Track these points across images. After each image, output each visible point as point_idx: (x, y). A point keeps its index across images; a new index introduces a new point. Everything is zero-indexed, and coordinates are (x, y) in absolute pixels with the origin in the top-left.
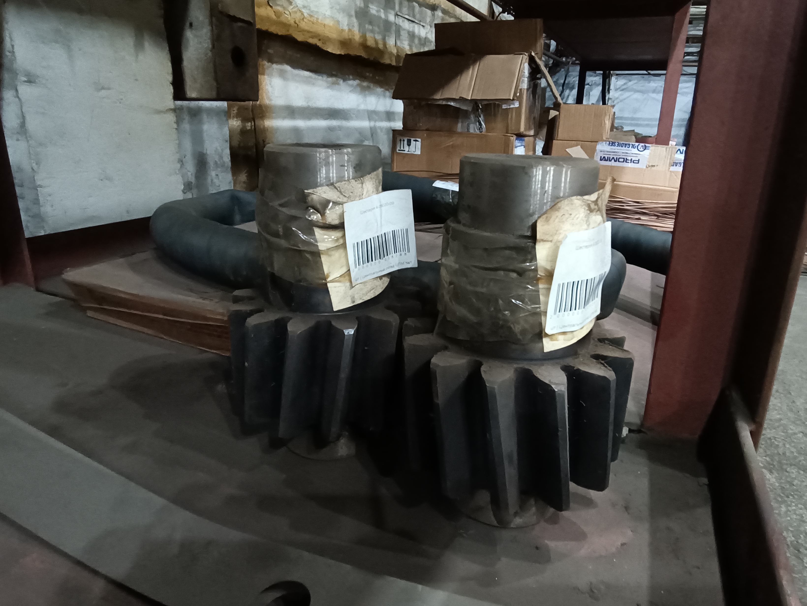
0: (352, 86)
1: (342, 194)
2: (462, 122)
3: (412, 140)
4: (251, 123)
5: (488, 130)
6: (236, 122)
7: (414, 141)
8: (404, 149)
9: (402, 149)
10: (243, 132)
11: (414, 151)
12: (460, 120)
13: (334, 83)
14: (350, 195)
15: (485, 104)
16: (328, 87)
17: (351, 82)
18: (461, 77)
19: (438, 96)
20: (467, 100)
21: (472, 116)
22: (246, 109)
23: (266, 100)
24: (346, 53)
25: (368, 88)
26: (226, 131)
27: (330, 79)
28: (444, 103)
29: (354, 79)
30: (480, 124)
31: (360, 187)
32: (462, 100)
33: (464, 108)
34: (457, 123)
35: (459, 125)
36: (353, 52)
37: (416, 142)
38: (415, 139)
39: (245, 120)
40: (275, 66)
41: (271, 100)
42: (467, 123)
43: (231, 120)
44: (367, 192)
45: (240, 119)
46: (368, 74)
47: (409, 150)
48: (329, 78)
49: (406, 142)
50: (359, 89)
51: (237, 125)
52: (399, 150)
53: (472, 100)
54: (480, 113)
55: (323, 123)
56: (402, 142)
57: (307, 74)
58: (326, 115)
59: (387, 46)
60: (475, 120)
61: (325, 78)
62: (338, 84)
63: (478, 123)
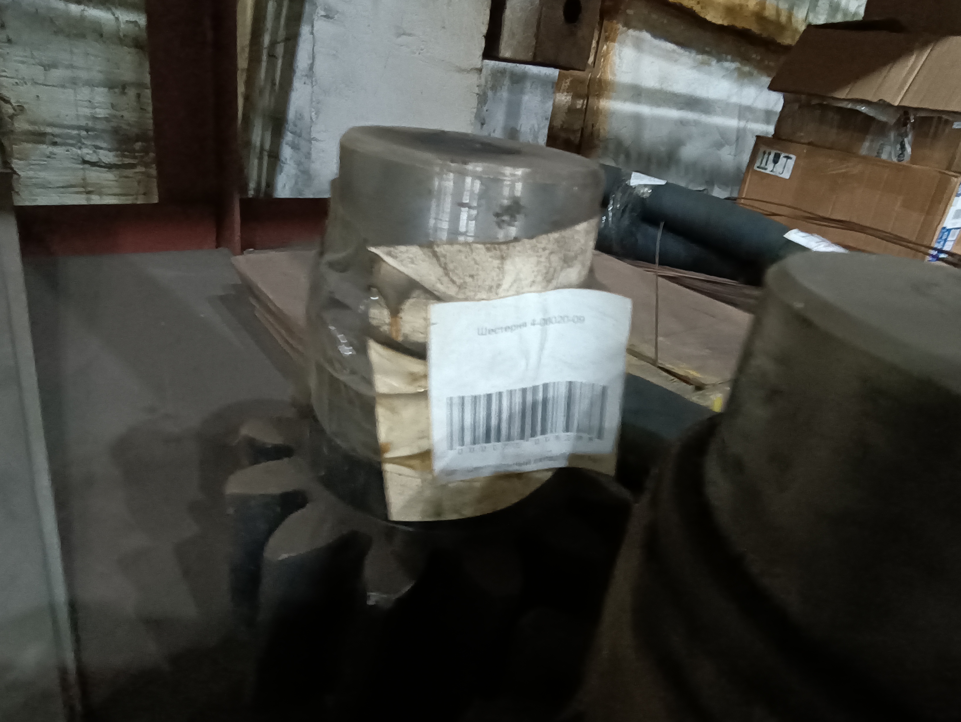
0: (727, 69)
1: (447, 274)
2: (872, 141)
3: (782, 157)
4: (584, 101)
5: (914, 159)
6: (565, 97)
7: (785, 157)
8: (766, 167)
9: (763, 165)
10: (571, 110)
11: (781, 173)
12: (869, 137)
13: (703, 63)
14: (465, 283)
15: (922, 117)
16: (694, 67)
17: (727, 64)
18: (890, 69)
19: (842, 94)
20: (890, 106)
21: (892, 135)
22: (581, 82)
23: (609, 74)
24: (730, 24)
25: (750, 75)
26: (549, 106)
27: (700, 57)
28: (850, 106)
29: (733, 61)
30: (903, 147)
31: (496, 266)
32: (883, 105)
33: (882, 118)
34: (863, 140)
35: (867, 144)
36: (740, 24)
37: (787, 160)
38: (787, 155)
39: (576, 96)
40: (631, 32)
41: (614, 75)
42: (880, 143)
43: (561, 94)
44: (515, 281)
45: (572, 94)
46: (754, 56)
47: (773, 169)
48: (699, 54)
49: (772, 157)
50: (736, 75)
51: (566, 101)
52: (758, 167)
53: (899, 107)
54: (908, 130)
55: (674, 114)
56: (766, 156)
57: (670, 46)
58: (681, 103)
59: (793, 20)
60: (896, 142)
61: (693, 54)
62: (709, 64)
63: (899, 146)
